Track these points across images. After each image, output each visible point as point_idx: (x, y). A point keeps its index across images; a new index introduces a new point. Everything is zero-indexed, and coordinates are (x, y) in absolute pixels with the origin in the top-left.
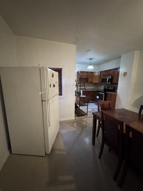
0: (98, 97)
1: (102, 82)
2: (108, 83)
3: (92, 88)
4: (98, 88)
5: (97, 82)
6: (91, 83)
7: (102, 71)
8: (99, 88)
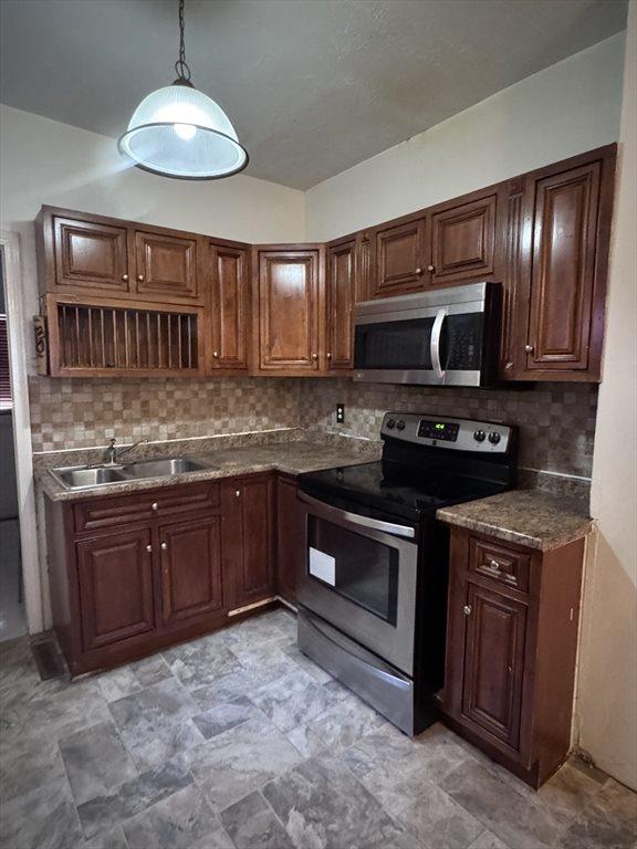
0: (323, 566)
1: (361, 360)
2: (439, 374)
3: (253, 425)
4: (312, 428)
5: (298, 367)
6: (237, 370)
7: (351, 239)
8: (328, 425)
